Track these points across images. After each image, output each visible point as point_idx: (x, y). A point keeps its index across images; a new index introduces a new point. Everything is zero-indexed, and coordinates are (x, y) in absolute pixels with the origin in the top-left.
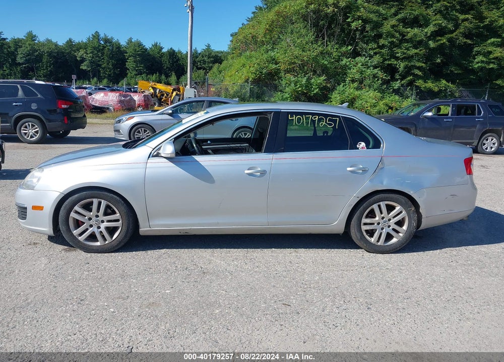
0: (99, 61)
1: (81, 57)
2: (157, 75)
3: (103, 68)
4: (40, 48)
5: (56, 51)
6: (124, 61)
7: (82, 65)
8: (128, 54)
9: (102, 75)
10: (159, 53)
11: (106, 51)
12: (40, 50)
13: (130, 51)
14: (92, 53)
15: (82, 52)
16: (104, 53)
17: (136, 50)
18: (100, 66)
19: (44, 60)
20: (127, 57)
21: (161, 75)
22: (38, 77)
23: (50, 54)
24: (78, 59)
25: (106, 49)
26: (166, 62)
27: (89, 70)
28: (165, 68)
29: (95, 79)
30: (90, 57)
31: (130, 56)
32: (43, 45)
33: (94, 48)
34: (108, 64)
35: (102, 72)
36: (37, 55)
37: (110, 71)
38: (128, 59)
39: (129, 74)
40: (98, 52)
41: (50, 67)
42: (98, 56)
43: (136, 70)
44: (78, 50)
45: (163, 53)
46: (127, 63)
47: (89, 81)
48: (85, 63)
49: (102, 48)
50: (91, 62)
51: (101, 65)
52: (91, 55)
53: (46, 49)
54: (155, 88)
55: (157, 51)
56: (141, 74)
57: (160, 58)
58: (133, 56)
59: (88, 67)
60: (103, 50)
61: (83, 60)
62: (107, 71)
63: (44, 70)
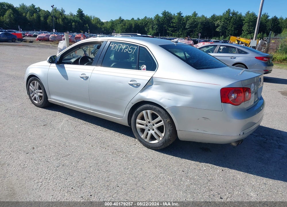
0: (227, 26)
1: (217, 24)
2: (261, 34)
3: (228, 30)
4: (198, 20)
5: (205, 21)
6: (242, 25)
7: (217, 28)
8: (245, 21)
9: (227, 34)
10: (265, 20)
11: (232, 20)
12: (197, 21)
13: (246, 19)
14: (224, 21)
15: (218, 21)
16: (230, 21)
17: (250, 18)
18: (226, 29)
19: (198, 27)
20: (244, 23)
21: (264, 34)
22: (194, 35)
23: (202, 23)
24: (216, 25)
25: (233, 19)
26: (269, 25)
27: (220, 32)
28: (268, 29)
29: (223, 36)
30: (222, 24)
31: (246, 22)
32: (200, 18)
33: (226, 19)
34: (232, 28)
35: (227, 32)
36: (196, 24)
37: (232, 32)
38: (244, 24)
39: (243, 33)
40: (227, 20)
41: (201, 30)
42: (227, 24)
43: (248, 31)
44: (217, 20)
45: (269, 20)
46: (243, 27)
47: (219, 38)
48: (219, 28)
49: (230, 18)
50: (223, 27)
51: (228, 28)
52: (223, 23)
53: (200, 21)
54: (239, 41)
55: (264, 18)
56: (251, 33)
57: (266, 23)
58: (248, 22)
59: (220, 30)
60: (230, 19)
61: (218, 26)
62: (230, 32)
63: (197, 32)
